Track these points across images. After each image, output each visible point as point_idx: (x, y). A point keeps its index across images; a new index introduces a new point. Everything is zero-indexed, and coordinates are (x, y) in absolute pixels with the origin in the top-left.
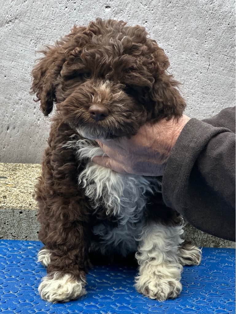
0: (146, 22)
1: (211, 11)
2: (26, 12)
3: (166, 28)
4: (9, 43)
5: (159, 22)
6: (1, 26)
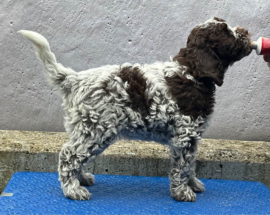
3: (164, 53)
4: (72, 62)
5: (159, 49)
6: (68, 52)
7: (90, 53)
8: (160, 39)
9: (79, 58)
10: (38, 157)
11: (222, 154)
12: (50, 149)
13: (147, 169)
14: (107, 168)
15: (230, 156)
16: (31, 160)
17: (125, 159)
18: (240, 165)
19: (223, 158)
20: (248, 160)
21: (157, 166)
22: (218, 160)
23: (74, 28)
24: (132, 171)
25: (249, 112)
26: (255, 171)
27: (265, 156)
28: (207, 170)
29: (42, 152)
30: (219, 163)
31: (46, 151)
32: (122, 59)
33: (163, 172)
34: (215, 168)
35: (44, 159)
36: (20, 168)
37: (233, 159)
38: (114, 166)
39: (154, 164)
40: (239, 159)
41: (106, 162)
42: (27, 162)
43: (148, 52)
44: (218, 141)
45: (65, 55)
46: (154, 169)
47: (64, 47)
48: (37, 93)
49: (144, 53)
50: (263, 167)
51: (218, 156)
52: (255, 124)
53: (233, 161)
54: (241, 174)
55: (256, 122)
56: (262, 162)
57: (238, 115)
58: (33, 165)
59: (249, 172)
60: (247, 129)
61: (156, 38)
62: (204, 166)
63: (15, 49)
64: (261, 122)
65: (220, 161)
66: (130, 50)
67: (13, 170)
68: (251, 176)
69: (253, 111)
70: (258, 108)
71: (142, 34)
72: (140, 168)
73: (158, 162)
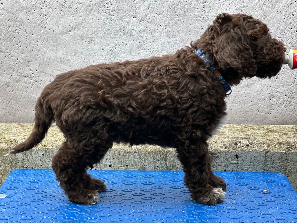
0: (160, 26)
1: (203, 16)
2: (82, 24)
3: (174, 29)
4: (71, 44)
5: (169, 25)
6: (66, 33)
7: (90, 34)
8: (169, 13)
9: (78, 39)
10: (36, 153)
11: (238, 143)
12: (48, 144)
13: (154, 163)
14: (110, 164)
15: (247, 145)
16: (29, 157)
17: (129, 153)
18: (258, 155)
19: (239, 147)
20: (267, 149)
21: (165, 159)
22: (233, 150)
23: (71, 6)
24: (138, 165)
25: (275, 92)
26: (275, 161)
27: (288, 143)
28: (222, 162)
29: (40, 148)
30: (234, 153)
31: (44, 146)
32: (126, 38)
33: (173, 165)
34: (230, 159)
35: (42, 155)
36: (17, 166)
37: (250, 148)
38: (118, 161)
39: (162, 157)
40: (257, 148)
41: (109, 157)
42: (24, 159)
43: (156, 29)
44: (239, 127)
45: (63, 37)
46: (162, 162)
47: (61, 28)
48: (34, 81)
49: (151, 30)
50: (285, 155)
51: (233, 145)
52: (284, 105)
53: (251, 151)
54: (259, 164)
55: (285, 103)
56: (283, 150)
57: (263, 96)
58: (30, 162)
59: (269, 161)
60: (273, 111)
61: (164, 13)
62: (218, 157)
63: (7, 33)
64: (290, 103)
65: (235, 151)
66: (134, 28)
67: (10, 168)
68: (271, 167)
69: (281, 91)
70: (287, 87)
71: (148, 9)
72: (147, 162)
73: (166, 155)
